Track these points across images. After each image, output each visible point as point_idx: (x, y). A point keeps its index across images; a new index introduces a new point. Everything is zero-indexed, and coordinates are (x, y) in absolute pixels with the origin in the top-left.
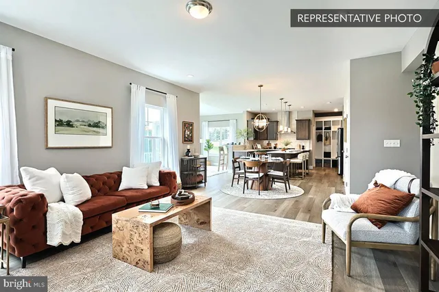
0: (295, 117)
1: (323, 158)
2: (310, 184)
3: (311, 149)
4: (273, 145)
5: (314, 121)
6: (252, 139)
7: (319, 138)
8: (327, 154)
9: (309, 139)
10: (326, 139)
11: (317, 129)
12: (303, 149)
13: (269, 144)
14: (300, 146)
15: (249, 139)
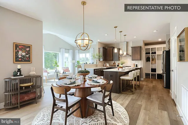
0: (131, 45)
1: (150, 72)
2: (139, 103)
3: (142, 67)
4: (117, 64)
5: (144, 48)
6: (102, 60)
7: (148, 59)
8: (154, 70)
9: (140, 60)
10: (153, 60)
11: (146, 53)
12: (137, 66)
13: (114, 63)
14: (134, 64)
15: (100, 60)
